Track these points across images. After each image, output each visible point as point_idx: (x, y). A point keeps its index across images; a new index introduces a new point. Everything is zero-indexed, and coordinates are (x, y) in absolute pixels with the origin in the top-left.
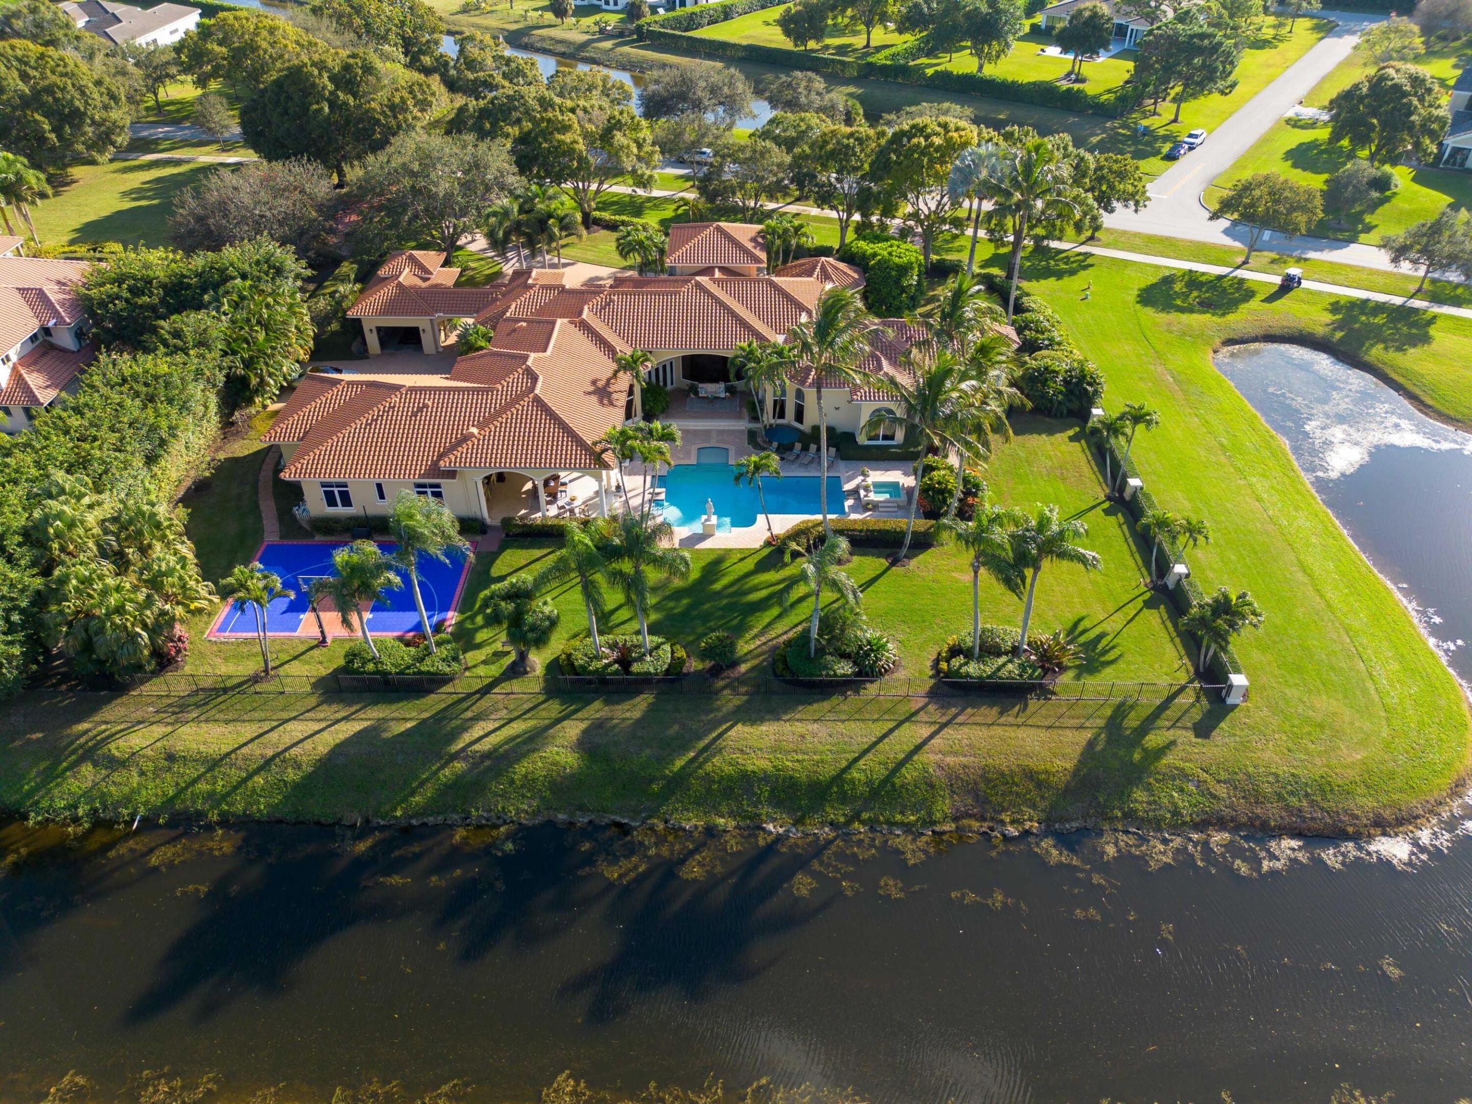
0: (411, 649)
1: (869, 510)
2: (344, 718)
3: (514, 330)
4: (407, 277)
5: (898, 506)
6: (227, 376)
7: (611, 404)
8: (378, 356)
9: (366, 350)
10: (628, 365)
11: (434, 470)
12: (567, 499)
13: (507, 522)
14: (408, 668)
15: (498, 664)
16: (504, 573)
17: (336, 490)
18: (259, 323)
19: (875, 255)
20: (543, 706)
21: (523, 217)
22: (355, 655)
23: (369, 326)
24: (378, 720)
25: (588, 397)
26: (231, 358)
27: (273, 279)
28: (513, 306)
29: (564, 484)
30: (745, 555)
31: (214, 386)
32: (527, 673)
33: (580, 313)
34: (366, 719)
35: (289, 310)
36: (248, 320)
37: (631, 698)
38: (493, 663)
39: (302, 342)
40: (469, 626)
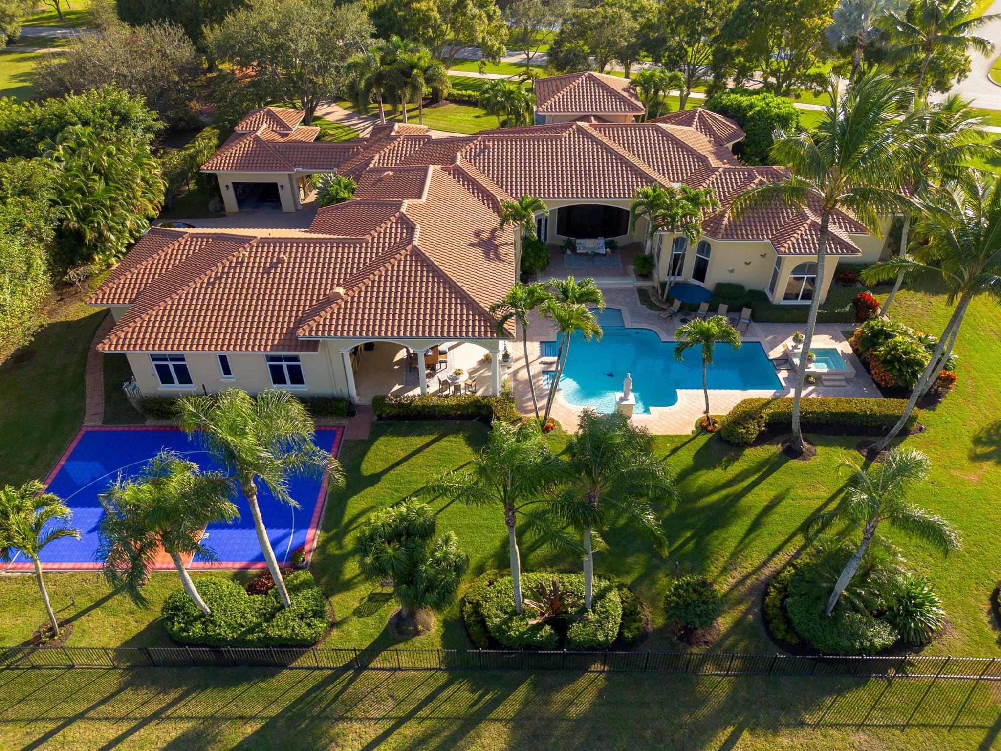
0: (258, 598)
1: (811, 384)
2: (156, 716)
3: (381, 180)
4: (264, 131)
5: (846, 380)
6: (58, 230)
7: (498, 258)
8: (235, 214)
9: (223, 209)
10: (518, 215)
11: (290, 340)
12: (451, 373)
13: (379, 401)
14: (251, 631)
15: (376, 615)
16: (379, 470)
17: (170, 364)
18: (96, 171)
19: (751, 106)
20: (445, 694)
21: (386, 68)
22: (177, 608)
23: (225, 181)
24: (205, 719)
25: (472, 249)
26: (61, 208)
27: (117, 127)
28: (377, 157)
29: (443, 353)
30: (678, 444)
31: (41, 240)
32: (417, 633)
33: (454, 160)
34: (188, 718)
35: (134, 160)
36: (85, 168)
37: (572, 680)
38: (369, 615)
39: (150, 195)
40: (333, 550)
